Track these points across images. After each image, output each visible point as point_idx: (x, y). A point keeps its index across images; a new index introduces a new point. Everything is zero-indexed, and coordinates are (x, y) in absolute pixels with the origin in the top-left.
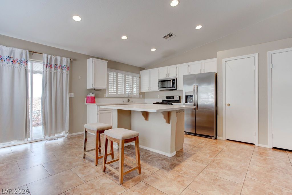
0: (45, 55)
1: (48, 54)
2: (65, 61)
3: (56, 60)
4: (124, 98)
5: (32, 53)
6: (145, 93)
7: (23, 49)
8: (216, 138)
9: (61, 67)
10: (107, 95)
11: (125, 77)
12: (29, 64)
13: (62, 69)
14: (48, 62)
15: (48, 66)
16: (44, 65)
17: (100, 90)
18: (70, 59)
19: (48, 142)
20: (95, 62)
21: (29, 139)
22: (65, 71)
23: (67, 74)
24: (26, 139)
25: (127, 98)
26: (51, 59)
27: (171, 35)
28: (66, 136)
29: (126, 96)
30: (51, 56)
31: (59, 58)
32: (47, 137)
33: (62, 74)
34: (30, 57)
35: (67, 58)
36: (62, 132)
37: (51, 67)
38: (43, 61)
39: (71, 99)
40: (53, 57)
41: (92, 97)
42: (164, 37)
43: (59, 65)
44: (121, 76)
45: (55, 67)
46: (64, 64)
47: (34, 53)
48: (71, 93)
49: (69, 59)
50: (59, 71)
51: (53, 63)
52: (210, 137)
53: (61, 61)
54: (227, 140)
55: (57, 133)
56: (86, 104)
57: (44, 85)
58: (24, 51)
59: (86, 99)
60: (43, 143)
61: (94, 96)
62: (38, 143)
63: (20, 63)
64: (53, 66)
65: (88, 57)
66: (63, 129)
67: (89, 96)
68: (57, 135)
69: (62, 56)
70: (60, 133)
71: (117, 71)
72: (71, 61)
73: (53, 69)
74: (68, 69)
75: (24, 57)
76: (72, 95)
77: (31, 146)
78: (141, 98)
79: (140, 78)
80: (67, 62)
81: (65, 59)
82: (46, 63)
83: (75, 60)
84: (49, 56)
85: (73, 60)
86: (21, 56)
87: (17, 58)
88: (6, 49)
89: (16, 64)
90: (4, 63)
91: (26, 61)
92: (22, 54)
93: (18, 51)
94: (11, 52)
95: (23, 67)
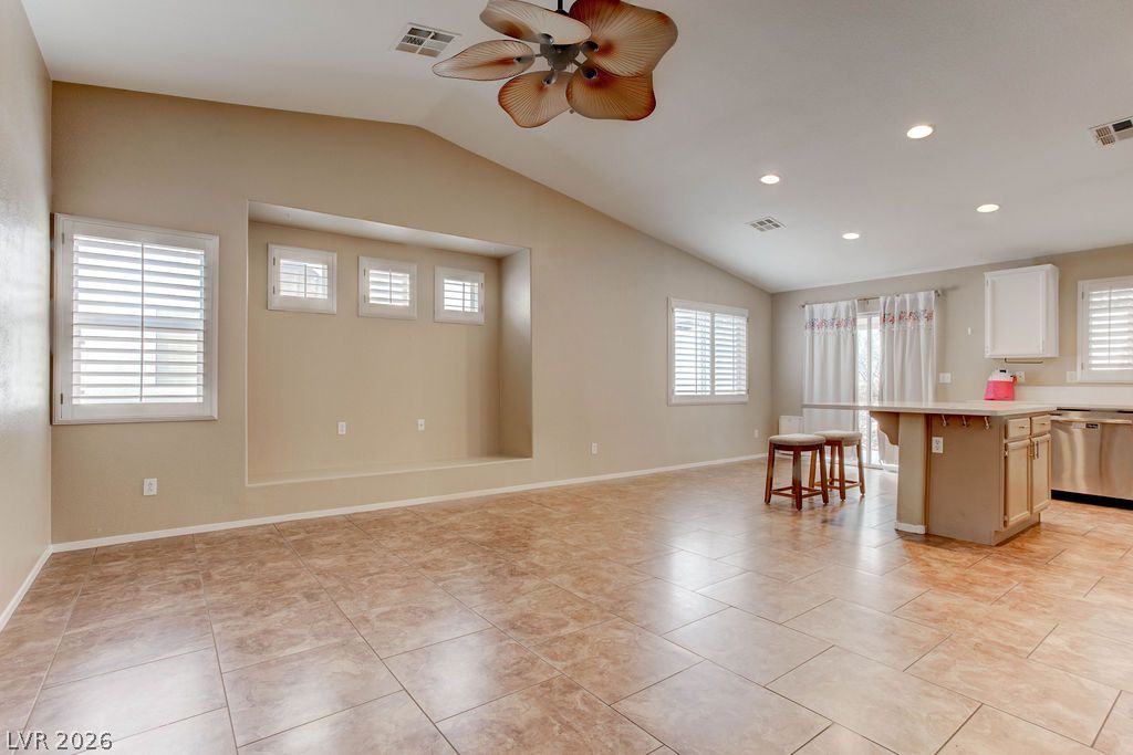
0: (882, 299)
1: (886, 296)
2: (923, 299)
3: (904, 301)
7: (849, 299)
9: (914, 315)
10: (1079, 375)
12: (859, 322)
13: (917, 318)
14: (887, 312)
15: (887, 319)
16: (879, 319)
18: (936, 292)
20: (993, 283)
22: (923, 322)
23: (929, 330)
26: (892, 303)
30: (893, 297)
31: (907, 296)
33: (916, 331)
34: (861, 310)
35: (928, 292)
37: (892, 321)
38: (879, 312)
40: (897, 298)
41: (1001, 383)
43: (908, 313)
45: (900, 318)
46: (921, 307)
47: (866, 301)
48: (943, 372)
49: (932, 292)
50: (909, 324)
51: (897, 311)
53: (915, 302)
58: (850, 303)
61: (1009, 379)
63: (847, 325)
64: (897, 318)
67: (990, 379)
69: (915, 292)
72: (942, 294)
73: (896, 324)
74: (929, 318)
75: (851, 313)
76: (947, 378)
80: (928, 300)
81: (922, 296)
82: (883, 315)
84: (889, 299)
85: (944, 291)
86: (847, 313)
87: (843, 316)
88: (830, 307)
89: (842, 329)
90: (829, 330)
91: (855, 320)
92: (848, 308)
93: (843, 305)
94: (836, 309)
95: (849, 330)
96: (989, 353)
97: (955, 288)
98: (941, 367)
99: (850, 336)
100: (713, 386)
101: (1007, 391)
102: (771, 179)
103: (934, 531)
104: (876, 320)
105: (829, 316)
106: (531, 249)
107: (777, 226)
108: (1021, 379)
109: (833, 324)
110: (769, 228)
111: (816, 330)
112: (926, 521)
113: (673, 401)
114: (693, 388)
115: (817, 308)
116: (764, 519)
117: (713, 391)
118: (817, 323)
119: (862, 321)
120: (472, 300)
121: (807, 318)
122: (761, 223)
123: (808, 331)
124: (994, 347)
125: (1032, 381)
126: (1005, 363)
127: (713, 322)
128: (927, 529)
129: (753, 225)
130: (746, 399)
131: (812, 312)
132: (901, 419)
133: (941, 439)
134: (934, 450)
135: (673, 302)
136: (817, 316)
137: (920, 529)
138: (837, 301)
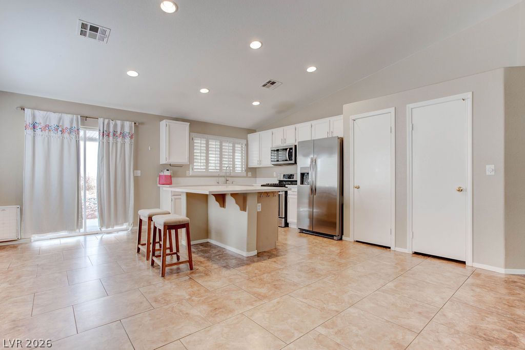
0: (101, 120)
1: (104, 119)
3: (115, 125)
4: (219, 176)
5: (85, 118)
6: (257, 169)
7: (73, 114)
8: (341, 239)
9: (123, 135)
10: (191, 173)
11: (221, 146)
12: (82, 133)
13: (124, 137)
14: (105, 129)
15: (105, 134)
16: (99, 133)
17: (180, 166)
18: (135, 123)
19: (106, 236)
20: (169, 125)
21: (82, 230)
22: (127, 140)
23: (131, 145)
24: (78, 230)
25: (224, 177)
26: (108, 124)
27: (273, 83)
28: (130, 229)
29: (221, 174)
30: (109, 121)
31: (119, 123)
32: (104, 229)
33: (123, 144)
34: (83, 124)
35: (131, 123)
36: (124, 224)
37: (108, 135)
38: (98, 128)
39: (136, 179)
40: (111, 121)
41: (166, 176)
42: (264, 86)
43: (119, 133)
44: (214, 144)
45: (114, 135)
46: (127, 130)
47: (87, 118)
48: (137, 170)
49: (133, 123)
50: (119, 140)
51: (111, 130)
52: (331, 237)
53: (123, 127)
54: (357, 241)
55: (117, 224)
56: (159, 185)
57: (100, 159)
59: (158, 178)
60: (99, 237)
61: (170, 174)
62: (93, 238)
63: (70, 133)
64: (111, 134)
65: (161, 118)
66: (126, 220)
67: (162, 174)
68: (116, 228)
69: (123, 120)
70: (122, 224)
71: (206, 136)
72: (137, 125)
73: (111, 138)
74: (131, 137)
75: (75, 125)
76: (139, 173)
77: (85, 240)
78: (250, 177)
79: (247, 145)
80: (131, 127)
81: (127, 124)
82: (102, 131)
83: (142, 124)
84: (106, 121)
85: (139, 124)
86: (71, 124)
87: (67, 126)
88: (54, 116)
89: (66, 135)
90: (52, 134)
91: (78, 130)
92: (72, 120)
93: (67, 117)
94: (60, 119)
95: (74, 137)
96: (163, 161)
98: (136, 167)
99: (73, 141)
101: (169, 180)
104: (95, 134)
105: (54, 123)
109: (57, 130)
111: (38, 131)
112: (257, 248)
118: (39, 126)
123: (30, 132)
124: (169, 158)
125: (175, 175)
126: (170, 166)
128: (258, 251)
131: (34, 116)
132: (247, 196)
133: (260, 204)
136: (39, 120)
137: (255, 252)
138: (62, 113)
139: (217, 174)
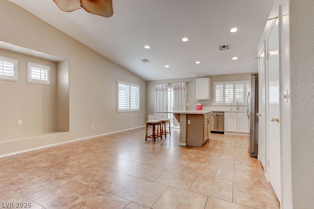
0: (174, 84)
3: (179, 85)
4: (232, 106)
5: (170, 84)
10: (214, 104)
11: (234, 87)
13: (182, 89)
14: (175, 87)
17: (206, 101)
20: (198, 81)
22: (183, 90)
23: (184, 92)
25: (236, 106)
26: (176, 85)
29: (234, 105)
31: (180, 84)
32: (174, 127)
33: (182, 92)
34: (169, 87)
37: (176, 90)
38: (173, 87)
39: (187, 107)
43: (180, 88)
44: (229, 87)
45: (178, 89)
46: (183, 87)
49: (185, 83)
50: (180, 91)
51: (177, 87)
53: (181, 85)
58: (166, 84)
61: (201, 105)
67: (197, 105)
69: (181, 82)
71: (223, 82)
72: (187, 83)
74: (184, 89)
76: (188, 104)
80: (184, 85)
81: (183, 83)
85: (188, 83)
86: (165, 87)
87: (164, 88)
88: (161, 85)
89: (164, 91)
90: (161, 92)
91: (167, 89)
92: (165, 86)
93: (164, 85)
95: (166, 92)
96: (197, 99)
97: (190, 82)
98: (187, 102)
99: (166, 93)
100: (130, 107)
101: (200, 108)
102: (147, 47)
103: (188, 145)
104: (172, 89)
105: (161, 88)
106: (69, 60)
107: (148, 61)
108: (203, 105)
109: (162, 90)
110: (146, 62)
111: (158, 91)
112: (186, 142)
113: (118, 111)
114: (124, 107)
115: (158, 85)
116: (146, 146)
117: (130, 108)
118: (158, 90)
119: (169, 89)
120: (45, 76)
121: (155, 88)
122: (144, 60)
123: (156, 92)
124: (198, 97)
125: (205, 105)
126: (200, 101)
127: (130, 88)
128: (187, 144)
129: (142, 60)
130: (139, 110)
131: (157, 86)
132: (181, 115)
133: (190, 120)
134: (188, 123)
135: (118, 81)
136: (158, 88)
137: (185, 144)
138: (163, 84)
139: (230, 105)
